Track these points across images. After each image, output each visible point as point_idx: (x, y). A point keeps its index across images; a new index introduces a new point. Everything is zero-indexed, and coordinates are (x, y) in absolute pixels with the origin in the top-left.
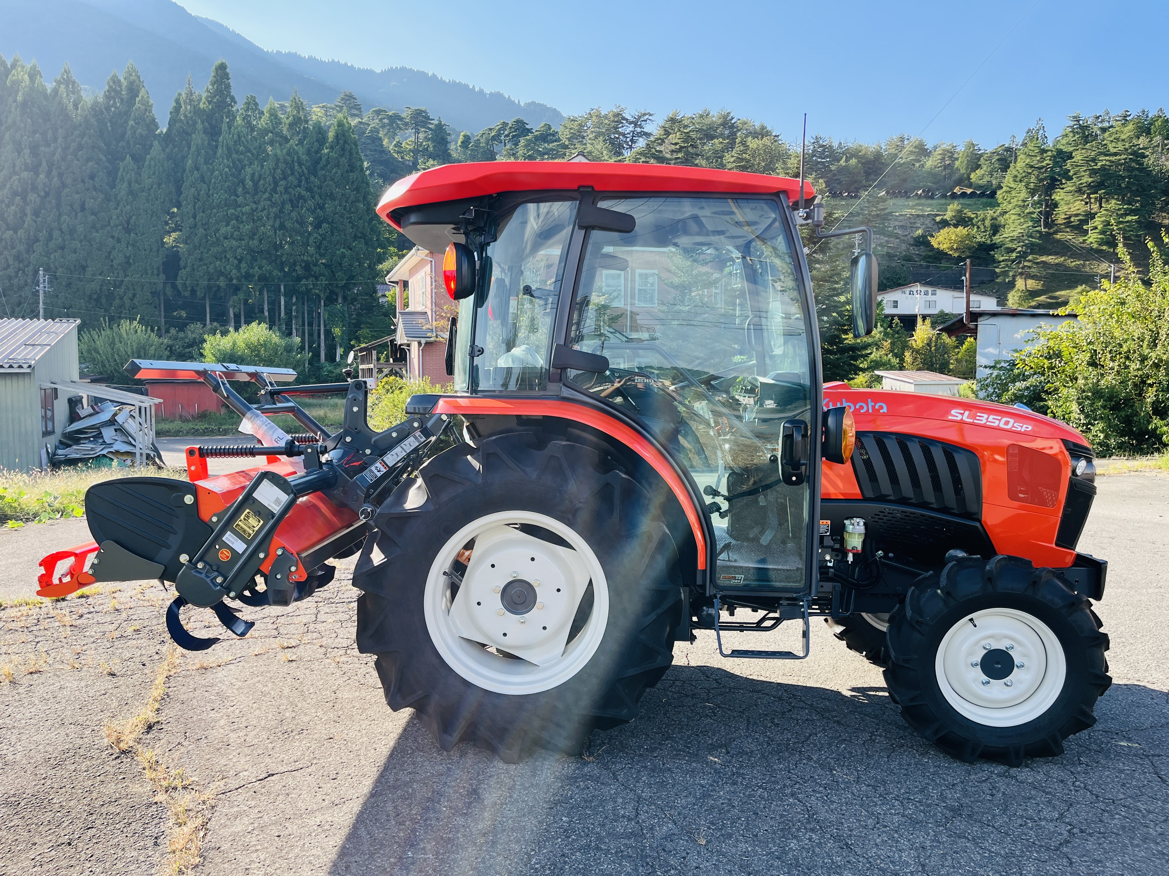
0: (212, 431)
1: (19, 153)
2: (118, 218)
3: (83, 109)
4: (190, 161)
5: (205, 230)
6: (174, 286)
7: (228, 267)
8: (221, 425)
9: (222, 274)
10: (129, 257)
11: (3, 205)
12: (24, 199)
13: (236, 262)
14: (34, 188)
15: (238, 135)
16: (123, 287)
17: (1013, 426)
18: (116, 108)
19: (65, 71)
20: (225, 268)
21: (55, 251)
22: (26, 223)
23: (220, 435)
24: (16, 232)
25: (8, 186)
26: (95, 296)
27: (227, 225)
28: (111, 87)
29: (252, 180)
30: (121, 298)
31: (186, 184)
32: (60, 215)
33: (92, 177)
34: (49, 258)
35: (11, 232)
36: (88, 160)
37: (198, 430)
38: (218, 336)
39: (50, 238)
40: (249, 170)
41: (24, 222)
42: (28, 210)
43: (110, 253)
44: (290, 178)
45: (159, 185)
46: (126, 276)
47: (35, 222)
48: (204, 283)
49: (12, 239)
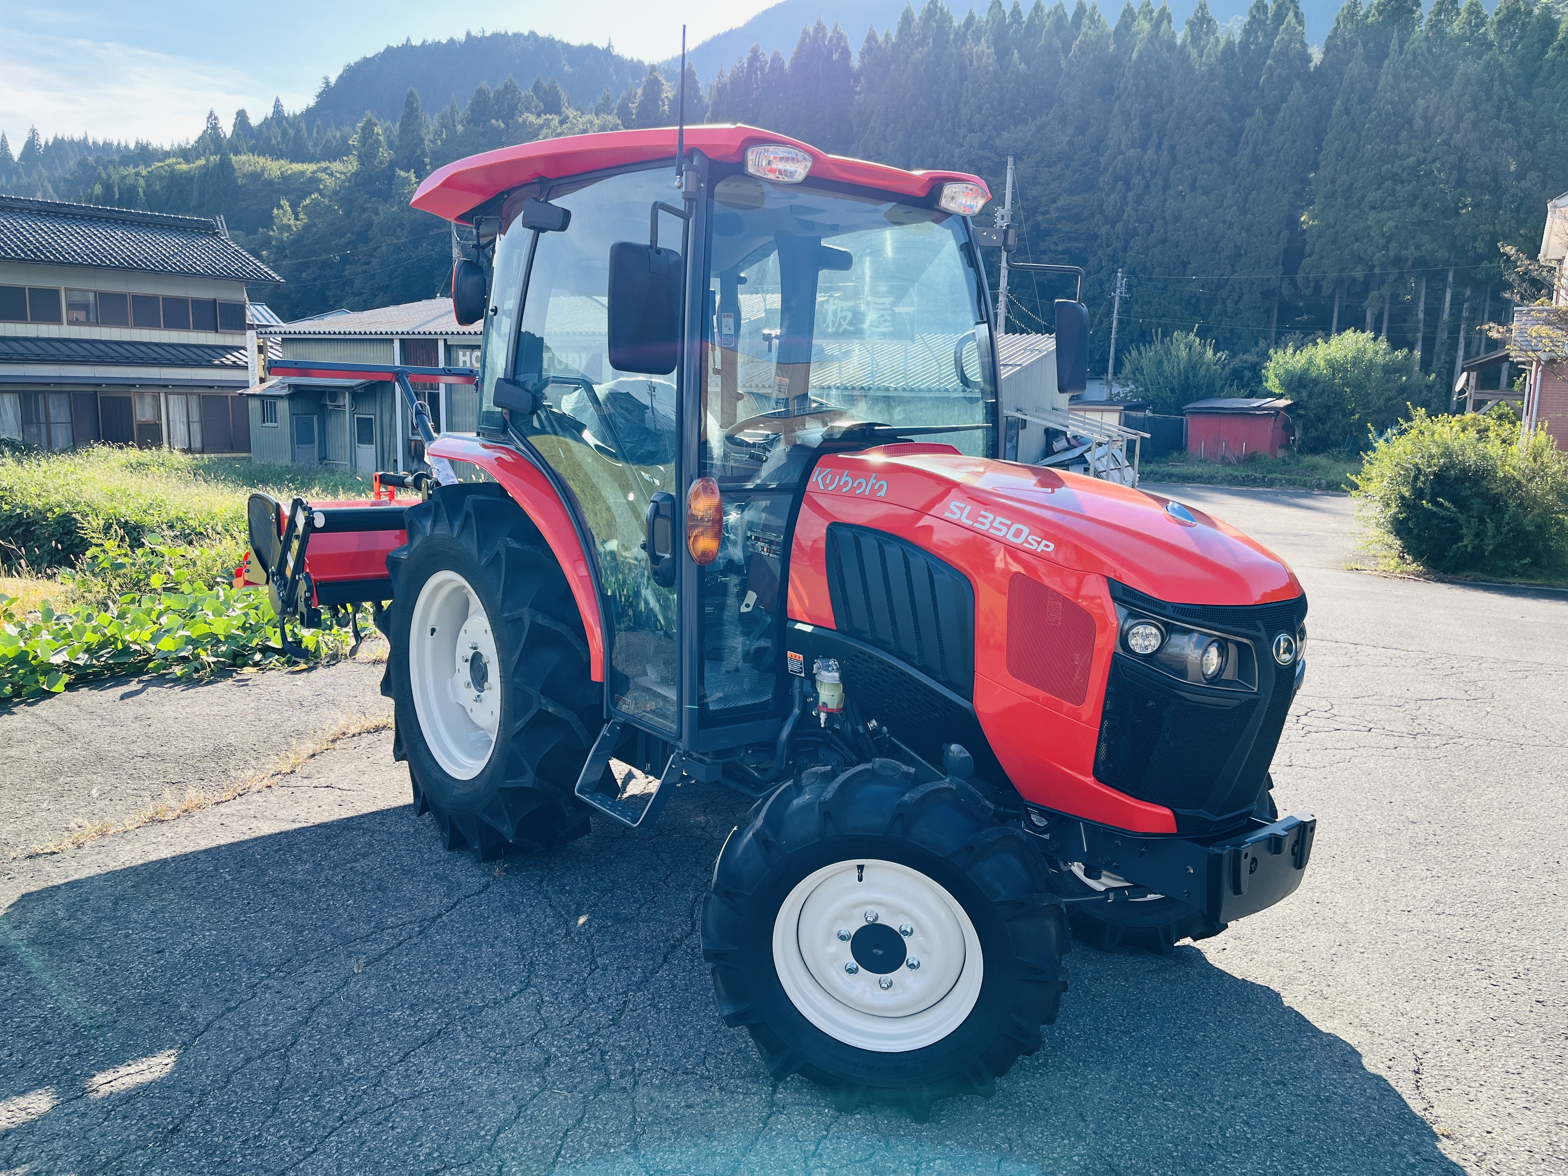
0: (1255, 480)
1: (1128, 126)
2: (1234, 194)
3: (1209, 56)
4: (1338, 103)
5: (1346, 199)
6: (1293, 282)
7: (1370, 250)
8: (1269, 472)
9: (1361, 260)
10: (1240, 248)
11: (1103, 194)
12: (1127, 185)
13: (1382, 241)
14: (1140, 169)
15: (1414, 54)
16: (1228, 288)
17: (1026, 541)
18: (1257, 44)
19: (1200, 7)
20: (1366, 251)
21: (1155, 247)
22: (1126, 214)
23: (1263, 486)
24: (1113, 227)
25: (1111, 169)
26: (1193, 301)
27: (1379, 188)
28: (1254, 17)
29: (1424, 118)
30: (1224, 302)
31: (1330, 136)
32: (1165, 200)
33: (1210, 144)
34: (1147, 255)
35: (1109, 226)
36: (1209, 122)
37: (1237, 477)
38: (1290, 351)
39: (1151, 230)
40: (1421, 102)
41: (1124, 212)
42: (1130, 197)
43: (1218, 243)
44: (1483, 107)
45: (1294, 141)
46: (1234, 272)
47: (1136, 211)
48: (1333, 274)
49: (1108, 234)
